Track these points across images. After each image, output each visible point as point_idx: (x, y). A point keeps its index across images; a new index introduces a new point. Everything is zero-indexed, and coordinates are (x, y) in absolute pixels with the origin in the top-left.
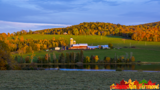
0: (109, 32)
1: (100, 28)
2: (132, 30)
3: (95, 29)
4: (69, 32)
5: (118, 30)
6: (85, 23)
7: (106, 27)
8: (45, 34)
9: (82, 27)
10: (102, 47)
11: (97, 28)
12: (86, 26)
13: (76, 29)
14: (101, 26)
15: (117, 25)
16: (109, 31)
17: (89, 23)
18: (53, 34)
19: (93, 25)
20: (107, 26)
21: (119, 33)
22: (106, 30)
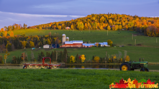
0: (121, 26)
1: (111, 21)
2: (150, 23)
3: (104, 22)
4: (72, 26)
5: (132, 24)
6: (93, 16)
7: (118, 20)
8: (43, 28)
9: (89, 20)
10: (100, 45)
11: (108, 21)
12: (94, 18)
13: (81, 23)
14: (113, 19)
15: (134, 17)
16: (122, 24)
17: (98, 15)
18: (53, 29)
19: (103, 17)
20: (121, 18)
21: (134, 27)
22: (119, 23)
